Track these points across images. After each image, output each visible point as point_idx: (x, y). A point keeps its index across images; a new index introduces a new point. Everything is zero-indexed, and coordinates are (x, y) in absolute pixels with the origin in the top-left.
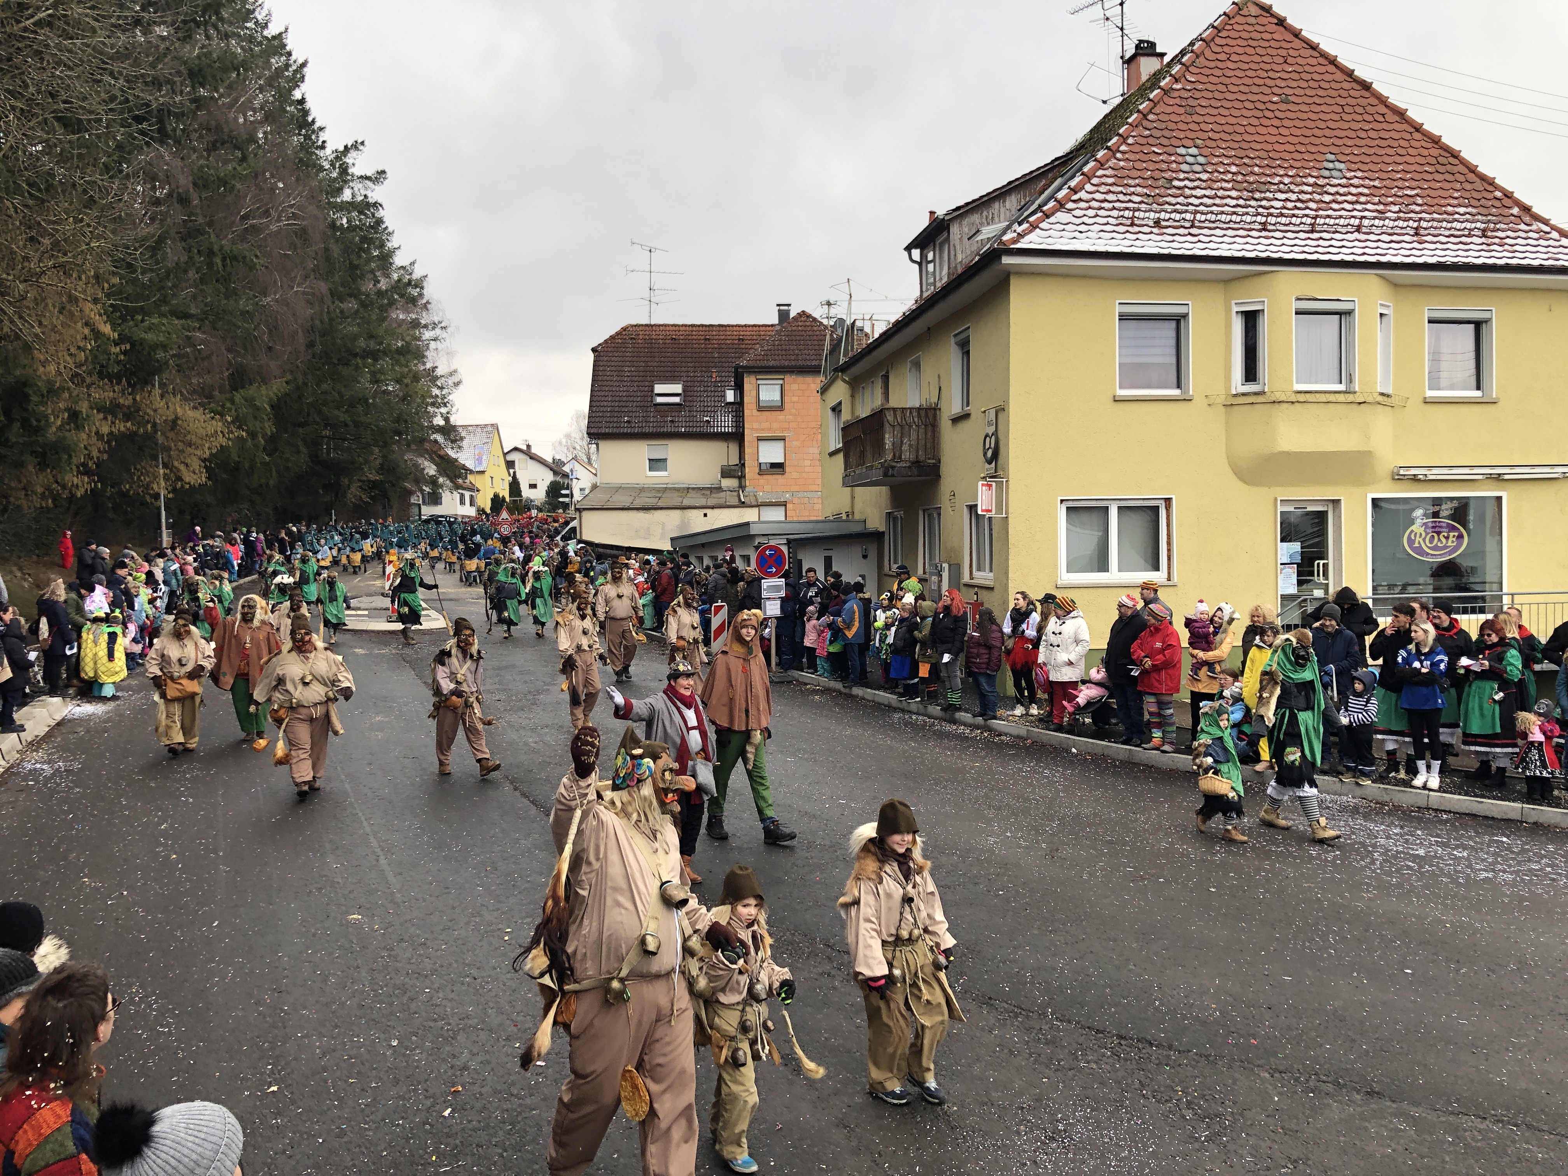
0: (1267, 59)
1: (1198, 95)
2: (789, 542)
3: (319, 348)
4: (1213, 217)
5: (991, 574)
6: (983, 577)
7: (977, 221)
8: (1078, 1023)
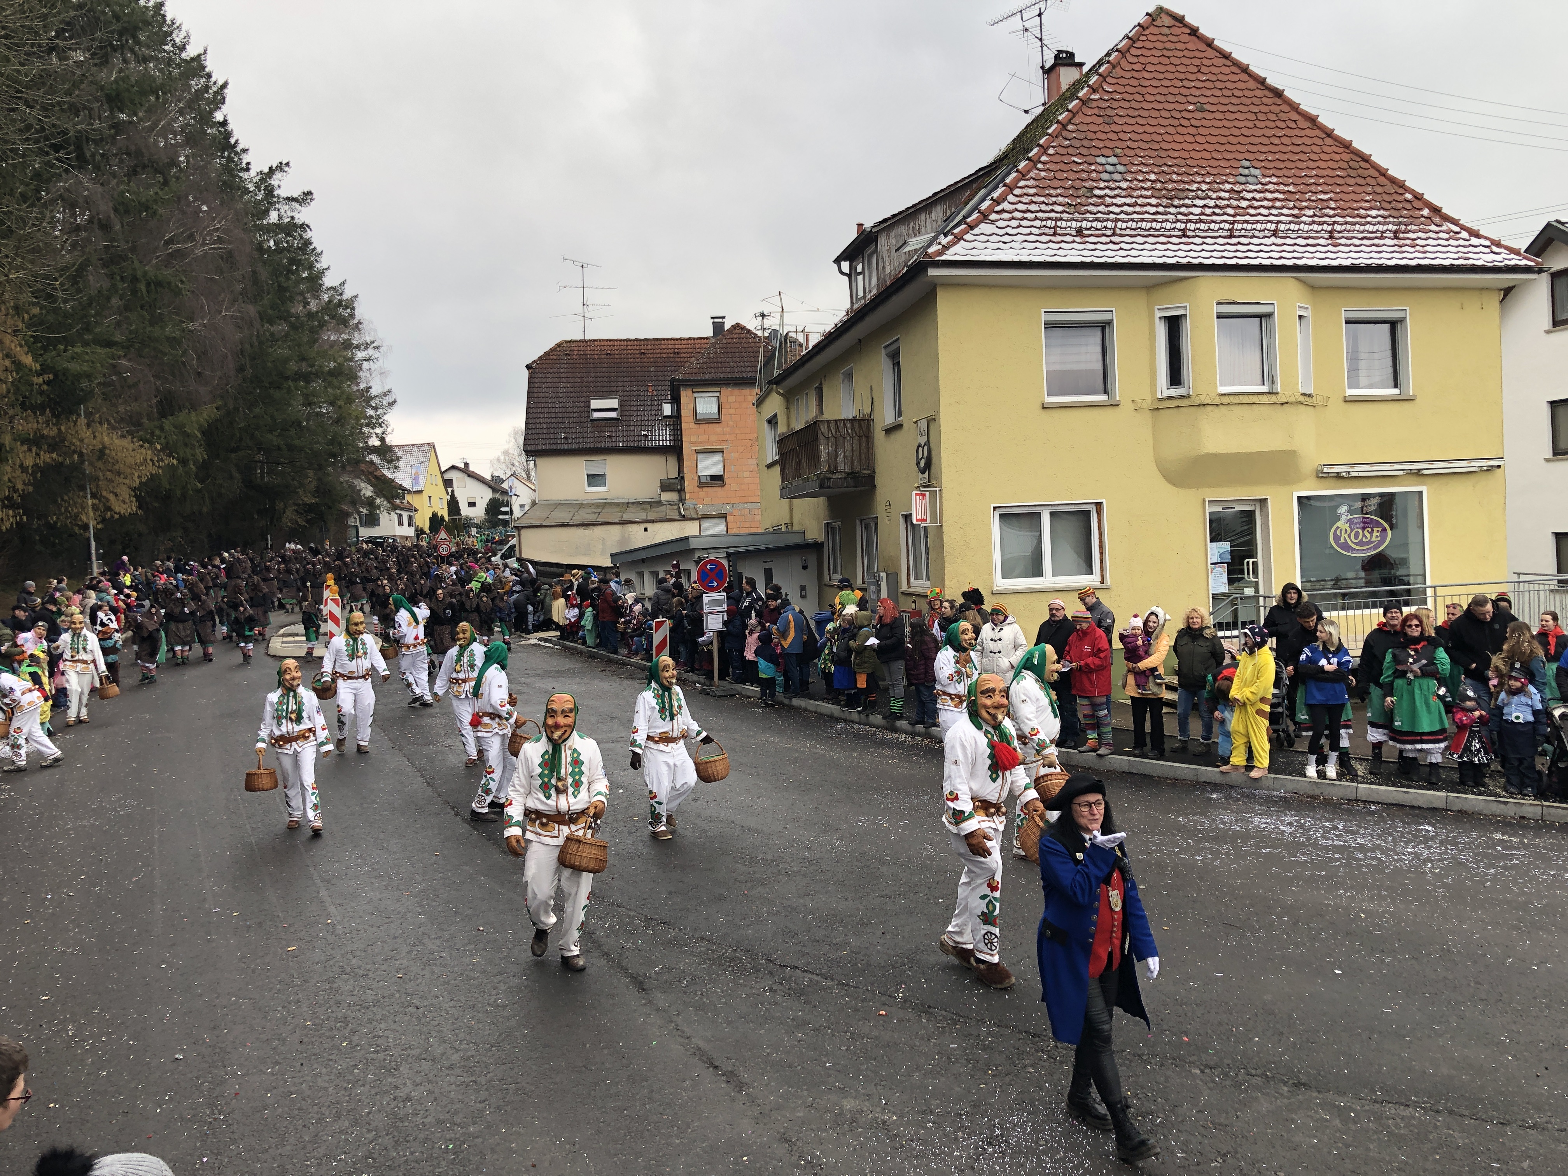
0: (1182, 69)
1: (1115, 104)
2: (729, 555)
3: (249, 372)
4: (1134, 225)
5: (928, 583)
6: (921, 585)
7: (905, 233)
8: (1015, 1027)
